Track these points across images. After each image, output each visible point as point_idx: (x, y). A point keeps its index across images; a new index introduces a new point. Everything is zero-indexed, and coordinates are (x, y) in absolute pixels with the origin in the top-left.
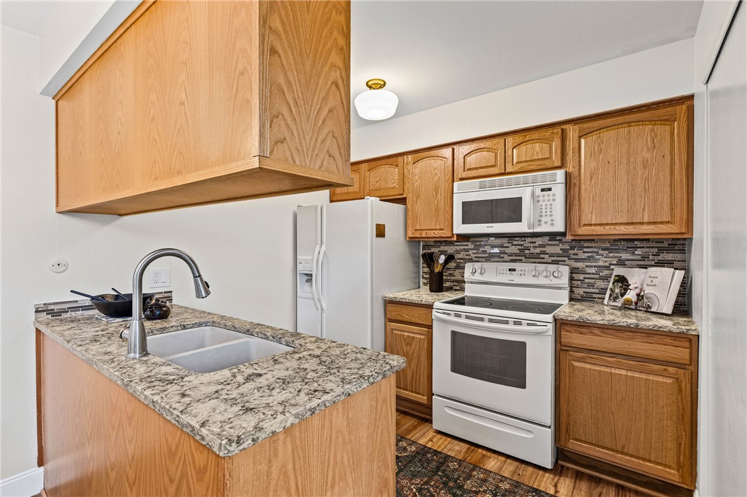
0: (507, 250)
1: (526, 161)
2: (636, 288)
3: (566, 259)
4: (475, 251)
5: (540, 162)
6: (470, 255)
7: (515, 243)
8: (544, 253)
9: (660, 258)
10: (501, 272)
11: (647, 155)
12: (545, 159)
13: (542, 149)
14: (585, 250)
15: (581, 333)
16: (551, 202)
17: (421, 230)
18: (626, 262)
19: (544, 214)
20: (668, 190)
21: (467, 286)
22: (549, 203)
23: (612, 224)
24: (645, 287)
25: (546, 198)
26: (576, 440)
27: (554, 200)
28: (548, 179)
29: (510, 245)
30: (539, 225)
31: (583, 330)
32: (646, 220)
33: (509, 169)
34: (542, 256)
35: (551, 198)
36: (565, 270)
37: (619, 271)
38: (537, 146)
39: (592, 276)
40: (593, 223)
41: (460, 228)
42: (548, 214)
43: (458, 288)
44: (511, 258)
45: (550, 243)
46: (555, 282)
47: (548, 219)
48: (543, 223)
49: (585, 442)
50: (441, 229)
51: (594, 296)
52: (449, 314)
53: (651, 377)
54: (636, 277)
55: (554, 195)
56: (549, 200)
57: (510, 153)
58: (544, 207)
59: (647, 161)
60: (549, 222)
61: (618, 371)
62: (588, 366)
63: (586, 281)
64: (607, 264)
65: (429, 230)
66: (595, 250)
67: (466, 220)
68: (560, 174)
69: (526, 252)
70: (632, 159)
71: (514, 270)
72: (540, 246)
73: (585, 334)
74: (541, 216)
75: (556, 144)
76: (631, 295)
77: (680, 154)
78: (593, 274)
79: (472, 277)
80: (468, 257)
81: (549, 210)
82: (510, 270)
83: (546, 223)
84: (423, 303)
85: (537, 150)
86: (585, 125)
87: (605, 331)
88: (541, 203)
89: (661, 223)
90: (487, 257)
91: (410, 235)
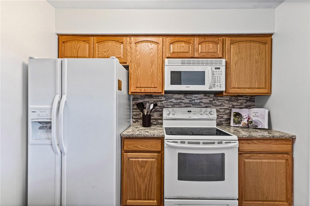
0: (183, 101)
1: (205, 52)
2: (246, 118)
3: (211, 105)
4: (166, 102)
5: (212, 54)
6: (162, 104)
7: (187, 97)
8: (201, 102)
10: (184, 113)
11: (257, 57)
12: (214, 52)
13: (213, 47)
14: (219, 101)
15: (249, 144)
16: (220, 75)
17: (141, 87)
18: (235, 106)
19: (216, 81)
20: (264, 74)
21: (164, 121)
22: (219, 76)
23: (243, 88)
24: (252, 117)
25: (217, 73)
26: (246, 201)
27: (221, 74)
28: (218, 63)
29: (185, 98)
30: (214, 87)
31: (249, 142)
32: (256, 87)
33: (196, 55)
34: (200, 104)
35: (220, 73)
36: (214, 110)
37: (234, 110)
38: (211, 45)
39: (222, 113)
40: (236, 87)
41: (168, 87)
42: (219, 81)
43: (156, 123)
44: (185, 105)
46: (211, 117)
47: (218, 84)
48: (216, 86)
49: (250, 201)
50: (155, 88)
52: (177, 142)
53: (277, 161)
54: (245, 113)
55: (221, 71)
56: (219, 74)
57: (197, 46)
58: (216, 78)
59: (257, 60)
60: (219, 86)
61: (264, 161)
62: (251, 160)
63: (220, 115)
64: (228, 107)
65: (146, 87)
66: (223, 101)
67: (173, 83)
68: (224, 61)
69: (193, 102)
70: (252, 58)
71: (190, 111)
72: (200, 99)
73: (250, 144)
74: (215, 82)
75: (219, 46)
76: (245, 121)
77: (268, 58)
78: (223, 112)
79: (168, 117)
80: (162, 105)
81: (219, 79)
82: (188, 111)
83: (217, 86)
85: (210, 47)
86: (234, 39)
87: (259, 141)
88: (215, 75)
89: (262, 88)
90: (173, 105)
91: (132, 90)
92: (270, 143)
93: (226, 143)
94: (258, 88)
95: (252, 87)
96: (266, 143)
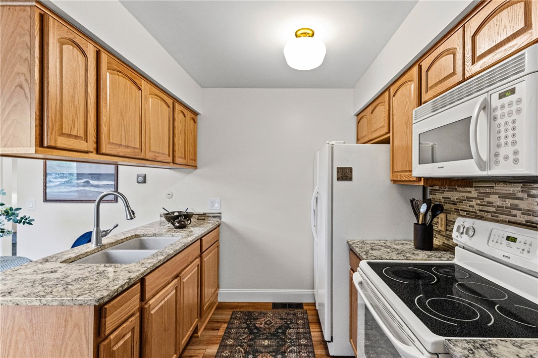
1: (490, 50)
7: (534, 192)
10: (495, 240)
12: (516, 32)
13: (512, 17)
16: (514, 116)
17: (398, 171)
19: (503, 141)
22: (510, 120)
25: (506, 110)
27: (519, 111)
28: (511, 71)
29: (525, 195)
30: (497, 162)
33: (468, 71)
35: (515, 107)
42: (510, 140)
47: (510, 150)
48: (501, 158)
50: (410, 171)
55: (519, 101)
56: (510, 114)
57: (470, 46)
58: (502, 129)
60: (511, 157)
65: (402, 171)
71: (514, 240)
74: (499, 146)
82: (508, 238)
83: (506, 158)
85: (504, 22)
88: (499, 120)
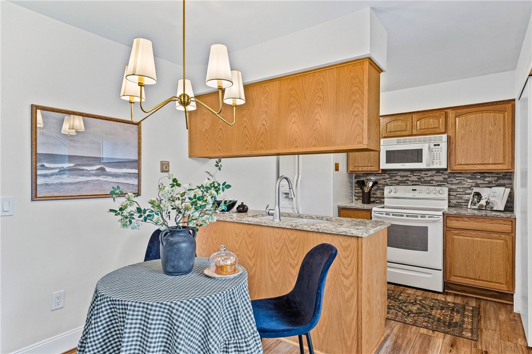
0: (410, 179)
1: (425, 129)
2: (485, 198)
3: (446, 183)
4: (390, 179)
5: (433, 130)
6: (386, 182)
7: (415, 174)
8: (433, 180)
9: (498, 182)
10: (408, 191)
11: (491, 129)
12: (436, 128)
13: (434, 122)
14: (457, 178)
15: (458, 221)
16: (440, 152)
17: (358, 167)
18: (480, 185)
19: (435, 158)
20: (502, 147)
21: (386, 200)
22: (438, 153)
23: (473, 164)
24: (490, 197)
25: (437, 150)
26: (455, 276)
27: (441, 151)
28: (438, 139)
29: (412, 176)
30: (433, 164)
31: (459, 219)
32: (491, 162)
33: (415, 132)
34: (431, 182)
35: (440, 150)
36: (446, 190)
37: (476, 190)
38: (431, 121)
39: (461, 193)
40: (463, 163)
41: (384, 165)
42: (438, 158)
43: (379, 202)
44: (413, 183)
45: (437, 174)
46: (440, 196)
47: (438, 161)
48: (435, 163)
49: (460, 277)
50: (371, 166)
51: (462, 204)
52: (383, 214)
53: (493, 240)
54: (485, 193)
55: (441, 148)
56: (438, 151)
57: (415, 123)
58: (435, 155)
59: (492, 132)
60: (438, 163)
61: (477, 239)
62: (461, 237)
63: (457, 195)
64: (469, 186)
65: (363, 166)
66: (463, 178)
67: (388, 161)
68: (445, 137)
69: (422, 179)
70: (484, 130)
71: (416, 190)
72: (430, 176)
73: (459, 221)
74: (434, 159)
75: (442, 120)
76: (483, 202)
77: (508, 128)
78: (462, 192)
79: (390, 195)
80: (385, 183)
81: (438, 156)
82: (413, 190)
83: (437, 163)
84: (365, 208)
86: (459, 111)
87: (471, 219)
88: (434, 152)
89: (498, 164)
90: (397, 183)
91: (351, 169)
92: (484, 222)
93: (429, 217)
94: (492, 164)
95: (485, 163)
96: (479, 222)
